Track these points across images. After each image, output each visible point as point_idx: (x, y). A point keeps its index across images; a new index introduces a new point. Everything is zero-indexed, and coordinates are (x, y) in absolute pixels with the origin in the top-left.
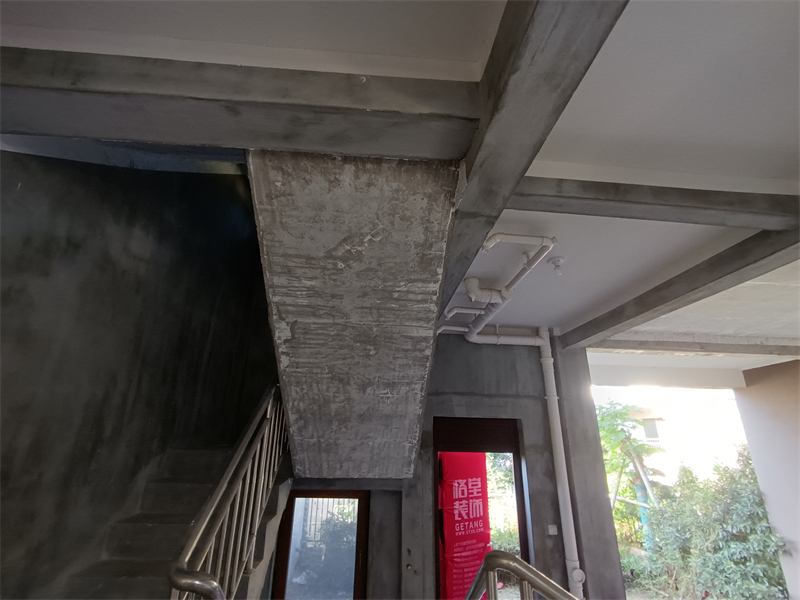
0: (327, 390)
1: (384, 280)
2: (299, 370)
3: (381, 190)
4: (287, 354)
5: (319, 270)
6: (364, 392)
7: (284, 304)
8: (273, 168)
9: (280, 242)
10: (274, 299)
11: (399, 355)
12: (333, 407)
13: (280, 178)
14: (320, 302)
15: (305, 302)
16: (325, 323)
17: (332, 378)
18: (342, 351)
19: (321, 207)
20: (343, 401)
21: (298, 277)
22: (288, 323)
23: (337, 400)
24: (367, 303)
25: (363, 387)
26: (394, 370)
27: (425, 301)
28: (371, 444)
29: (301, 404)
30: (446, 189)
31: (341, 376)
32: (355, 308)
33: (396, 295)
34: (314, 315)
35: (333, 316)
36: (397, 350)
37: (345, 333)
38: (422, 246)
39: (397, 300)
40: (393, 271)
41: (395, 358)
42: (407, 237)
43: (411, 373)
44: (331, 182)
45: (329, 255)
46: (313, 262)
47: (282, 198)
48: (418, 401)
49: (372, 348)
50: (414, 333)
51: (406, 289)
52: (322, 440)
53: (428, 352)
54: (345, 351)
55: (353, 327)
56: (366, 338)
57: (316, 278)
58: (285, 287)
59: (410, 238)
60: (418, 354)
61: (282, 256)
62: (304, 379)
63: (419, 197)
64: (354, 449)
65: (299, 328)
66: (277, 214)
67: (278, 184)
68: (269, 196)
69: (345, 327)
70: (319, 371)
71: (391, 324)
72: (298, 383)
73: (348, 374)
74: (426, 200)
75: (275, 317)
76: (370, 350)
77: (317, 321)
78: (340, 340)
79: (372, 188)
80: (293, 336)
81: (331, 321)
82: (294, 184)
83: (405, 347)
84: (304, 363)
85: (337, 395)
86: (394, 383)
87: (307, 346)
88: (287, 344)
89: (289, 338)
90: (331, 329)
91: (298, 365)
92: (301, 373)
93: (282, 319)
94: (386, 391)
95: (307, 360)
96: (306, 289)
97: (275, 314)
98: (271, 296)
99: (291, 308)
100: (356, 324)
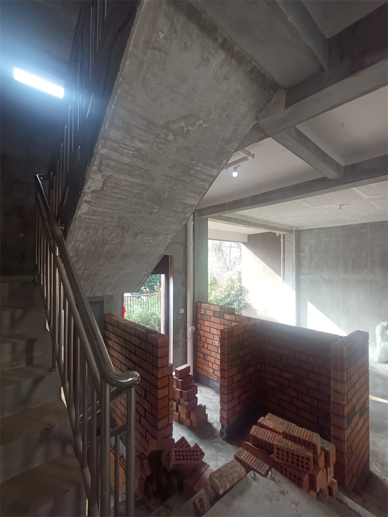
0: (109, 235)
1: (192, 159)
2: (94, 217)
3: (229, 86)
4: (89, 202)
5: (152, 136)
6: (136, 237)
7: (109, 158)
8: (165, 15)
9: (133, 97)
10: (101, 151)
11: (171, 215)
12: (107, 248)
13: (166, 29)
14: (140, 164)
15: (127, 160)
16: (134, 182)
17: (117, 226)
18: (134, 207)
19: (184, 79)
20: (117, 244)
21: (132, 137)
22: (103, 176)
23: (113, 243)
24: (172, 173)
26: (162, 224)
27: (205, 181)
29: (82, 245)
30: (260, 105)
31: (125, 225)
32: (162, 175)
33: (192, 172)
34: (129, 173)
35: (143, 178)
36: (172, 211)
37: (145, 193)
38: (226, 141)
39: (192, 176)
40: (200, 154)
41: (168, 216)
42: (222, 131)
43: (171, 227)
44: (203, 59)
45: (167, 126)
46: (152, 127)
47: (157, 53)
48: (166, 245)
49: (157, 207)
50: (188, 201)
51: (200, 169)
52: (86, 272)
54: (138, 207)
55: (153, 190)
56: (157, 200)
57: (147, 142)
58: (115, 142)
59: (223, 133)
60: (182, 215)
61: (129, 111)
62: (94, 225)
63: (244, 104)
64: (107, 277)
65: (111, 182)
66: (145, 66)
67: (162, 35)
68: (147, 43)
69: (148, 188)
70: (110, 219)
71: (178, 192)
72: (87, 227)
73: (130, 224)
74: (247, 108)
75: (94, 168)
76: (155, 209)
77: (129, 179)
78: (139, 198)
79: (225, 81)
80: (102, 189)
81: (140, 182)
82: (175, 43)
83: (178, 210)
84: (100, 212)
85: (114, 239)
86: (158, 233)
87: (110, 198)
88: (94, 194)
89: (98, 189)
90: (137, 188)
91: (94, 213)
92: (94, 220)
93: (100, 171)
94: (149, 238)
95: (104, 210)
96: (134, 150)
97: (96, 166)
98: (100, 147)
99: (112, 163)
100: (156, 188)
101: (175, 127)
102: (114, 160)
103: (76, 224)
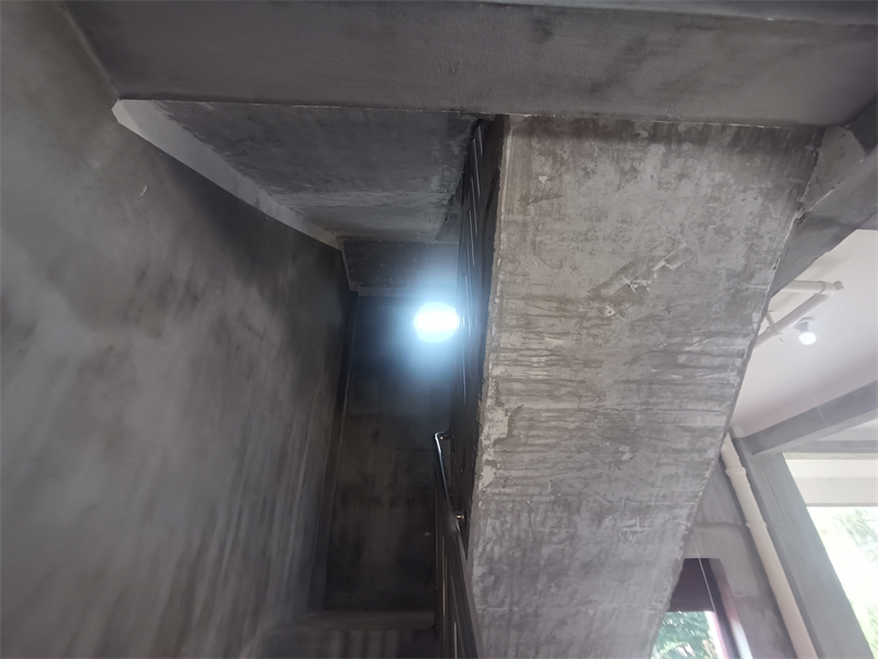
0: (543, 524)
1: (670, 334)
2: (507, 490)
3: (697, 185)
4: (492, 463)
5: (575, 321)
6: (600, 523)
7: (509, 380)
8: (541, 154)
9: (525, 275)
11: (665, 460)
12: (546, 551)
13: (547, 169)
14: (565, 373)
15: (540, 374)
16: (565, 410)
17: (555, 502)
18: (578, 457)
19: (601, 215)
20: (563, 541)
21: (538, 333)
22: (507, 411)
23: (555, 539)
26: (653, 485)
27: (722, 368)
28: (591, 612)
29: (497, 550)
30: (794, 181)
31: (570, 499)
32: (616, 382)
33: (682, 359)
34: (551, 396)
35: (580, 397)
36: (665, 451)
37: (592, 425)
38: (739, 276)
39: (683, 366)
40: (686, 319)
41: (658, 465)
42: (719, 261)
43: (678, 489)
44: (624, 173)
46: (569, 307)
47: (544, 203)
48: (679, 536)
49: (627, 448)
50: (698, 423)
51: (698, 349)
52: (516, 609)
54: (586, 455)
55: (606, 415)
56: (622, 432)
57: (567, 334)
58: (515, 350)
59: (722, 264)
60: (696, 457)
61: (523, 298)
62: (511, 505)
63: (750, 195)
65: (522, 419)
66: (531, 228)
67: (543, 179)
68: (525, 199)
69: (594, 414)
70: (536, 490)
71: (665, 407)
72: (499, 512)
73: (580, 494)
74: (760, 200)
75: (490, 402)
76: (623, 453)
77: (553, 405)
78: (582, 437)
79: (683, 182)
80: (510, 431)
81: (574, 406)
82: (567, 178)
83: (679, 446)
84: (516, 478)
85: (556, 530)
86: (648, 507)
87: (528, 448)
88: (497, 446)
89: (503, 436)
90: (572, 419)
91: (505, 482)
92: (508, 495)
94: (632, 522)
95: (522, 473)
96: (548, 353)
97: (491, 397)
98: (491, 366)
99: (517, 386)
100: (612, 409)
102: (518, 381)
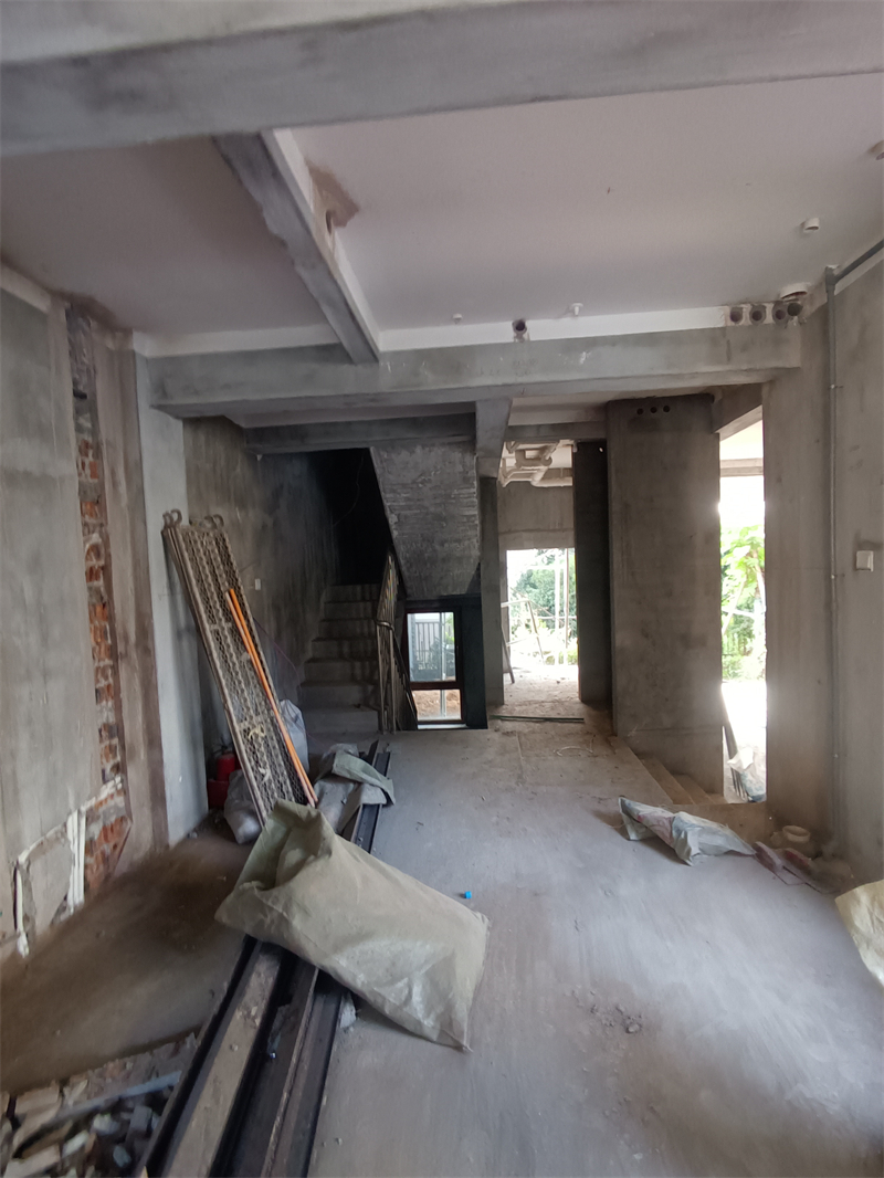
0: (422, 546)
1: (445, 490)
3: (436, 453)
4: (396, 529)
5: (409, 489)
7: (393, 506)
8: (382, 452)
9: (388, 479)
10: (387, 504)
11: (460, 525)
12: (426, 555)
14: (412, 503)
15: (404, 504)
16: (416, 513)
17: (423, 540)
18: (426, 526)
19: (407, 463)
20: (431, 552)
21: (398, 493)
22: (395, 515)
23: (428, 551)
24: (438, 501)
25: (442, 544)
26: (458, 533)
27: (470, 497)
29: (407, 555)
31: (429, 538)
32: (431, 504)
33: (453, 496)
34: (409, 509)
35: (420, 509)
36: (459, 523)
37: (427, 517)
39: (454, 498)
40: (449, 485)
41: (458, 527)
42: (453, 470)
43: (469, 533)
44: (410, 454)
45: (414, 482)
46: (406, 486)
47: (388, 462)
49: (444, 523)
50: (467, 513)
51: (457, 493)
52: (422, 574)
53: (477, 522)
54: (429, 526)
57: (408, 493)
58: (392, 498)
59: (455, 471)
60: (471, 523)
61: (389, 485)
62: (407, 542)
63: (456, 454)
64: (442, 578)
65: (402, 517)
66: (386, 469)
67: (385, 457)
68: (381, 462)
70: (415, 536)
71: (452, 510)
72: (404, 544)
73: (432, 537)
75: (388, 513)
77: (411, 512)
78: (425, 520)
79: (431, 453)
80: (399, 520)
81: (419, 511)
82: (393, 456)
83: (463, 521)
84: (407, 533)
85: (427, 548)
86: (460, 539)
87: (408, 524)
88: (396, 525)
89: (396, 521)
90: (419, 515)
91: (402, 534)
92: (405, 538)
93: (392, 512)
94: (456, 544)
99: (396, 508)
100: (433, 512)
101: (420, 480)
103: (396, 542)
